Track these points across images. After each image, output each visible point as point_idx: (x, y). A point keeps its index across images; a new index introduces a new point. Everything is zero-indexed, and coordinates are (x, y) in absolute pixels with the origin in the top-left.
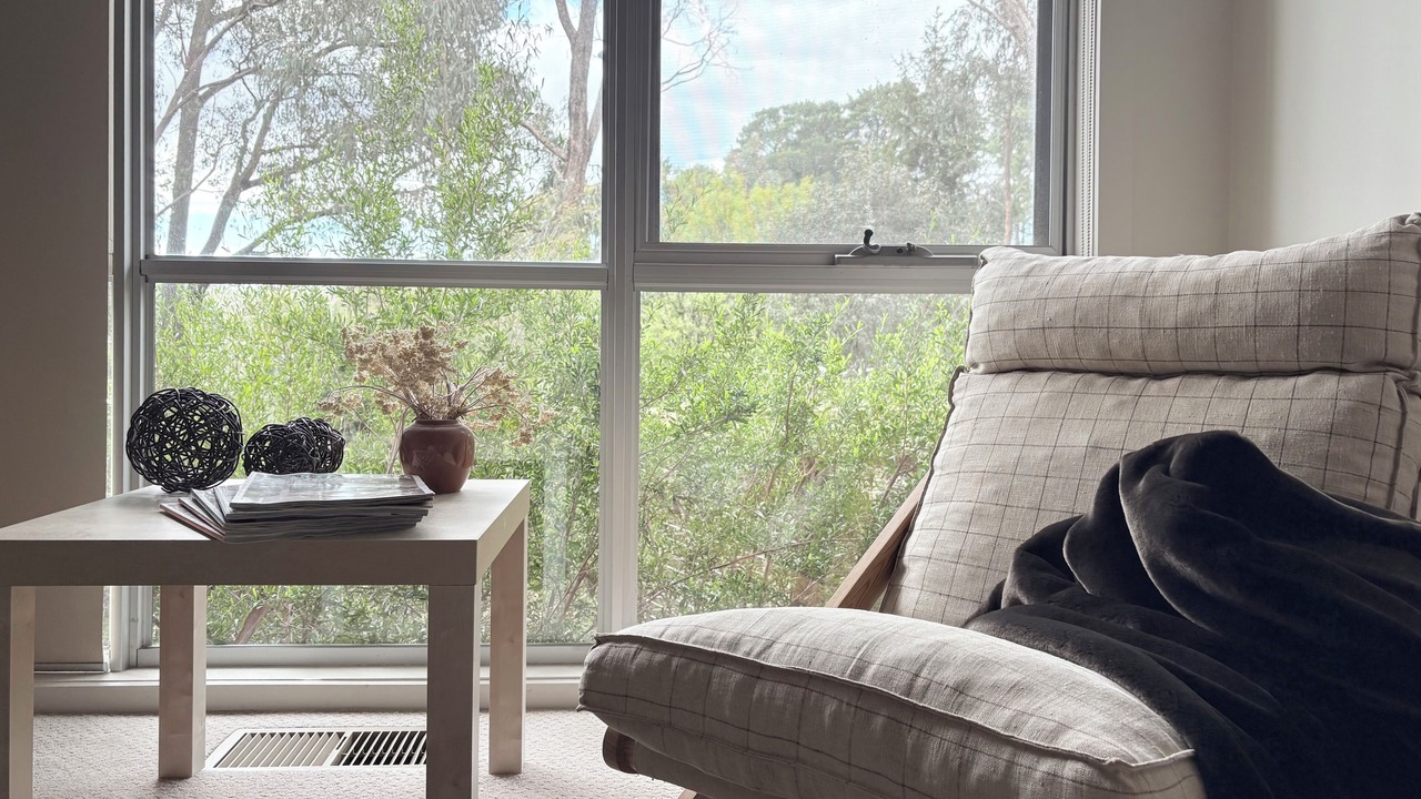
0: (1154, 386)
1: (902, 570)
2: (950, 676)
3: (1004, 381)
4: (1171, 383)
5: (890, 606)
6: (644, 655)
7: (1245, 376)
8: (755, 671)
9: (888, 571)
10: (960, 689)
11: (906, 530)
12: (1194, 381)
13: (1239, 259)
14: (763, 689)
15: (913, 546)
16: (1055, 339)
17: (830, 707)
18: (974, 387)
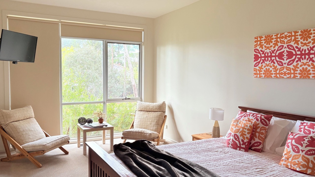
0: (150, 112)
1: (134, 126)
2: (143, 131)
3: (140, 112)
4: (151, 112)
5: (133, 128)
6: (126, 132)
7: (155, 112)
8: (133, 132)
9: (133, 125)
10: (144, 131)
11: (133, 123)
12: (152, 112)
13: (155, 104)
14: (134, 133)
15: (134, 124)
16: (143, 109)
17: (137, 133)
18: (137, 112)
